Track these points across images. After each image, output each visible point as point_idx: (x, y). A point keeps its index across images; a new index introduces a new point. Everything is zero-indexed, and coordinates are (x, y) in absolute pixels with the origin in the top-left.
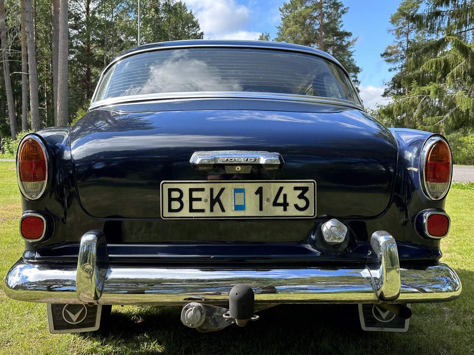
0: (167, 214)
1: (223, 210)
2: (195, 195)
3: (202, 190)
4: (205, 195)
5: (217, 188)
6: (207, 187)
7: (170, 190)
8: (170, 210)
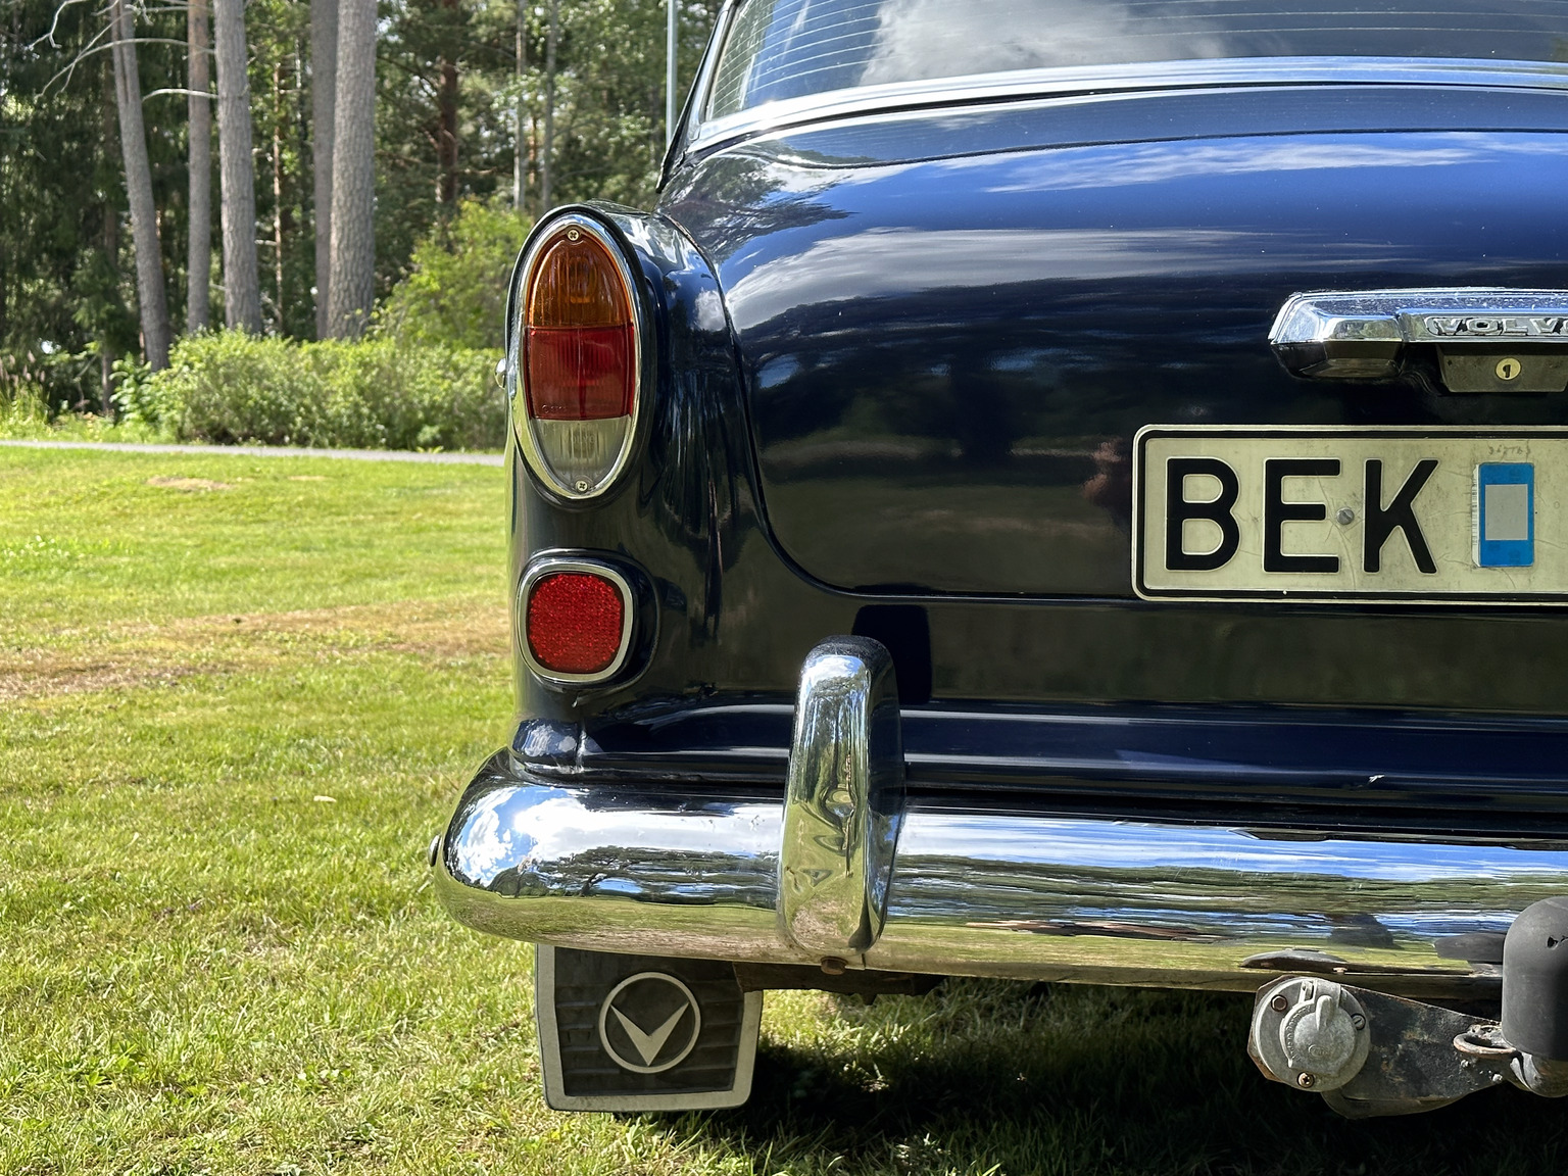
0: (1159, 577)
1: (1426, 564)
2: (1295, 490)
3: (1331, 468)
4: (1341, 494)
5: (1399, 456)
6: (1352, 453)
7: (1179, 470)
8: (1177, 559)
